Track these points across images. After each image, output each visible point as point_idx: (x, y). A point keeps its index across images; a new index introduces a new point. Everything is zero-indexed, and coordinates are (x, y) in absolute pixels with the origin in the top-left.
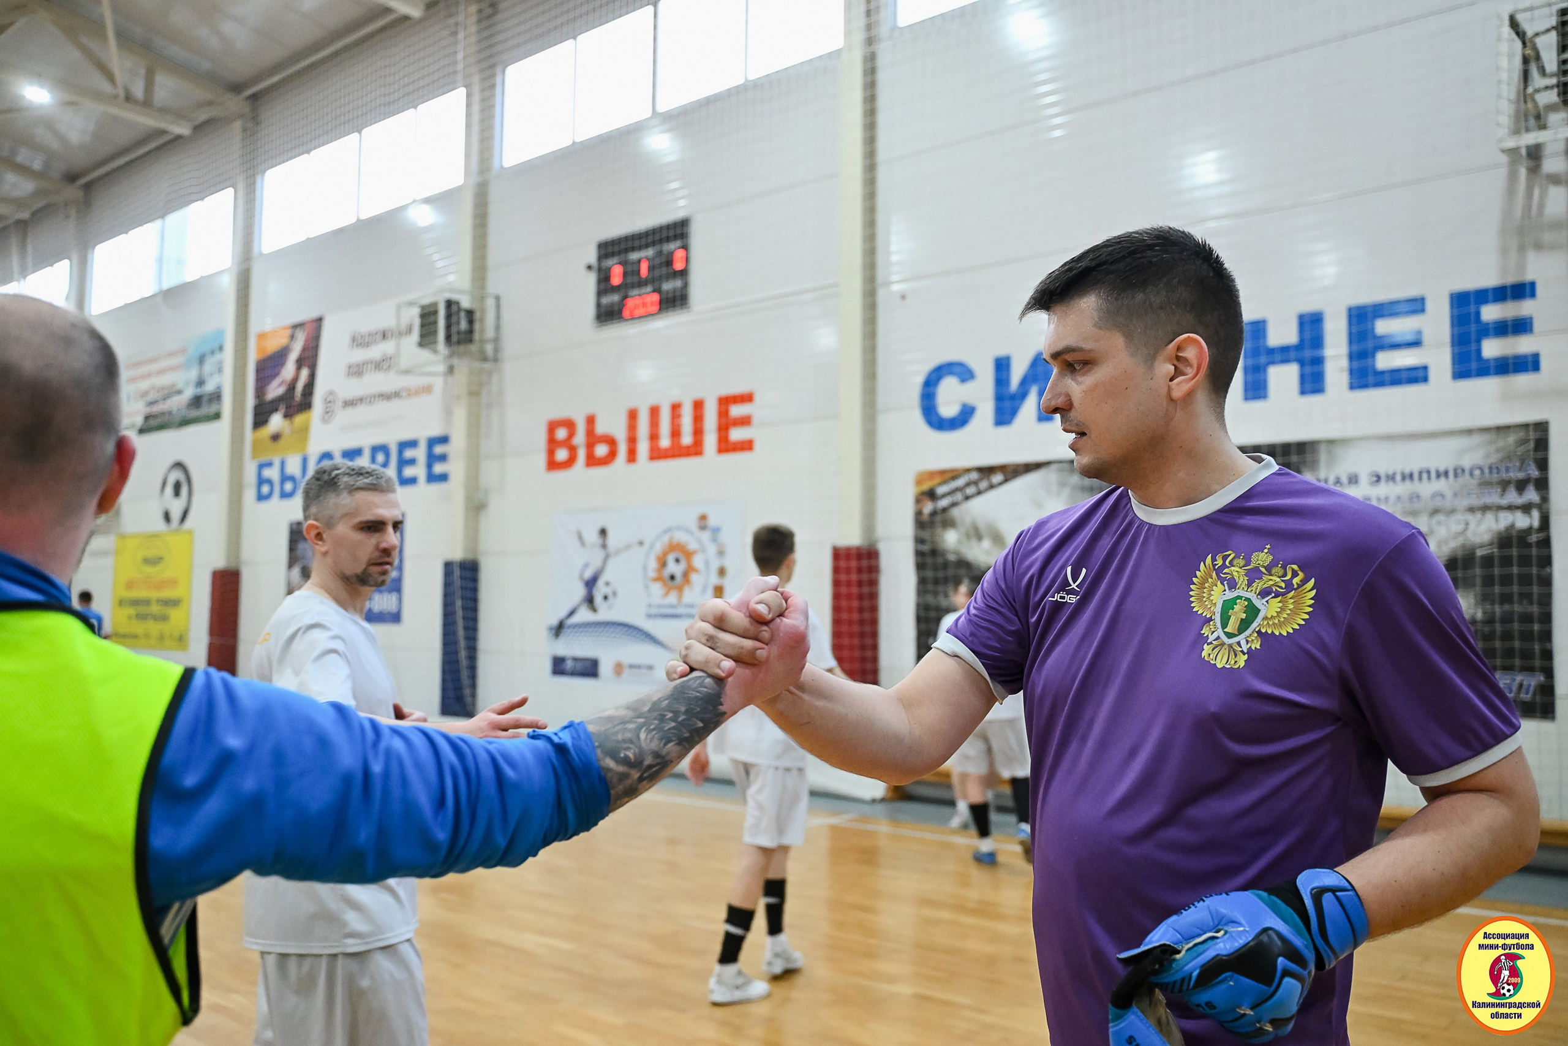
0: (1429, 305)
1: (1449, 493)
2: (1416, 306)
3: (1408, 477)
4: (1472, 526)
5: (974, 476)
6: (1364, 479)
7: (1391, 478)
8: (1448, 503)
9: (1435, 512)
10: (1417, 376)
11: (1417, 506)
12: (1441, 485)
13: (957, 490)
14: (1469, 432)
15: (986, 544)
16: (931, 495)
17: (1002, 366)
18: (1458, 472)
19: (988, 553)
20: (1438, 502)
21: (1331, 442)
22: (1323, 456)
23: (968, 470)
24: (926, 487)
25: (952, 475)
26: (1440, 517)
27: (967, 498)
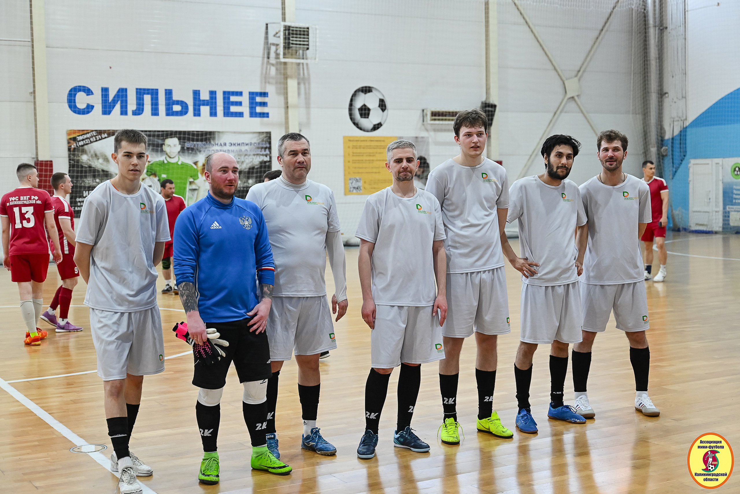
0: (244, 94)
1: (249, 150)
2: (240, 94)
3: (239, 145)
4: (254, 160)
5: (94, 133)
6: (227, 144)
7: (234, 144)
8: (248, 153)
9: (246, 155)
10: (240, 115)
11: (241, 153)
12: (247, 147)
13: (87, 138)
14: (254, 133)
15: (101, 161)
16: (74, 139)
17: (105, 91)
18: (251, 144)
19: (101, 164)
20: (246, 153)
21: (219, 132)
22: (216, 136)
23: (93, 131)
24: (72, 136)
25: (84, 132)
26: (247, 157)
27: (91, 142)
